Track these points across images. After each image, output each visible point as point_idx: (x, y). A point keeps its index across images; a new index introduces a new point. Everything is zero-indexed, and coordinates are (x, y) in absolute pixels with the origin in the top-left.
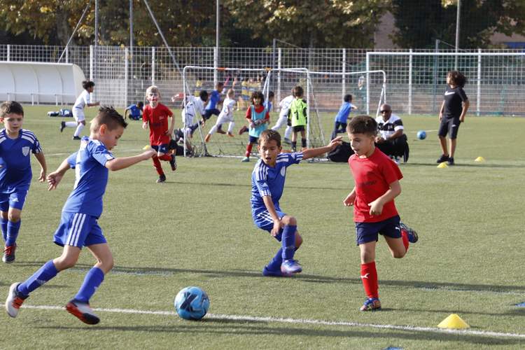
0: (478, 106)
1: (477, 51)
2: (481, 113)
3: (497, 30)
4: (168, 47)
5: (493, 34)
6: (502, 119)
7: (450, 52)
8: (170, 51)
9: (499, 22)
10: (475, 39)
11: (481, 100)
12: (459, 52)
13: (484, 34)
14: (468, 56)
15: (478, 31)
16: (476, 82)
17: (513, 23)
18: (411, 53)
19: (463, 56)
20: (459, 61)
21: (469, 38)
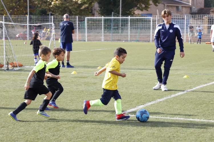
0: (129, 38)
1: (128, 17)
2: (130, 41)
3: (137, 9)
5: (135, 10)
6: (138, 43)
7: (118, 17)
8: (10, 17)
9: (138, 6)
10: (129, 12)
11: (130, 36)
12: (121, 17)
13: (132, 10)
14: (125, 19)
15: (130, 9)
16: (128, 29)
17: (143, 6)
18: (103, 18)
19: (123, 19)
20: (121, 20)
21: (126, 12)
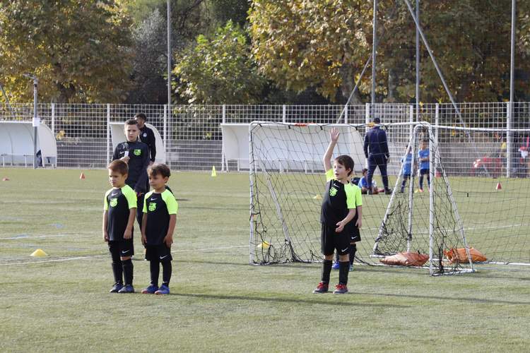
4: (453, 103)
8: (455, 108)
